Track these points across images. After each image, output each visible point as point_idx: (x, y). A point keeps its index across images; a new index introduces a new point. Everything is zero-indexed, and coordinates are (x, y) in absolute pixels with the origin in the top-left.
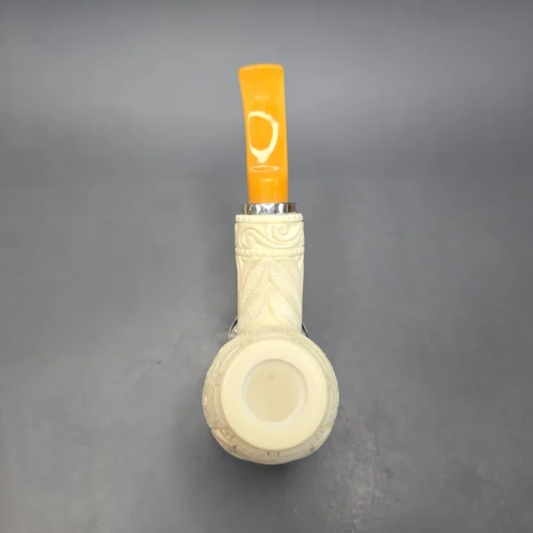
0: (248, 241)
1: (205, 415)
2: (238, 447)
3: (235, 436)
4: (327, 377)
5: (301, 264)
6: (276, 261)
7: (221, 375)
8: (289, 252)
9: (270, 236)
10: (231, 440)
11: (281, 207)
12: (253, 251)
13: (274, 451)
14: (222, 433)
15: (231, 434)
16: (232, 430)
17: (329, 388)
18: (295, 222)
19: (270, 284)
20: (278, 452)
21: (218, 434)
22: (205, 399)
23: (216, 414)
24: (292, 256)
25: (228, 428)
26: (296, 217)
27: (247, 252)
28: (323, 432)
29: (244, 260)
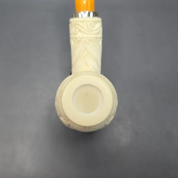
0: (75, 30)
1: (57, 111)
2: (71, 125)
3: (69, 120)
4: (113, 92)
5: (100, 43)
6: (89, 40)
7: (62, 92)
8: (95, 36)
9: (86, 28)
10: (67, 122)
11: (92, 14)
12: (78, 36)
13: (87, 127)
14: (63, 119)
15: (67, 119)
16: (67, 117)
17: (114, 98)
18: (98, 22)
19: (86, 52)
20: (89, 127)
21: (62, 119)
22: (56, 103)
23: (60, 110)
24: (97, 38)
25: (66, 116)
26: (98, 19)
27: (75, 36)
28: (110, 118)
29: (74, 41)
